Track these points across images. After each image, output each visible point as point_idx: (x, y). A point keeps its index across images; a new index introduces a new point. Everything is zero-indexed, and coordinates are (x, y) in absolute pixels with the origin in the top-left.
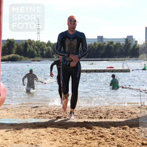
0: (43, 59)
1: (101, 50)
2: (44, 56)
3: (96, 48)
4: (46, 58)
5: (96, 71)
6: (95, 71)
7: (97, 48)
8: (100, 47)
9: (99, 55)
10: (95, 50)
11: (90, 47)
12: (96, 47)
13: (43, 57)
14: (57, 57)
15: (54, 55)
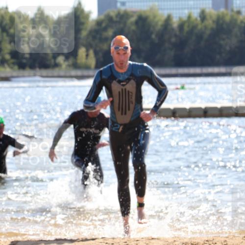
0: (21, 72)
1: (224, 36)
2: (24, 61)
3: (208, 32)
4: (32, 67)
5: (209, 113)
6: (206, 113)
7: (212, 29)
8: (222, 27)
9: (218, 57)
10: (206, 36)
11: (186, 28)
12: (206, 27)
13: (22, 66)
14: (69, 66)
15: (60, 59)
